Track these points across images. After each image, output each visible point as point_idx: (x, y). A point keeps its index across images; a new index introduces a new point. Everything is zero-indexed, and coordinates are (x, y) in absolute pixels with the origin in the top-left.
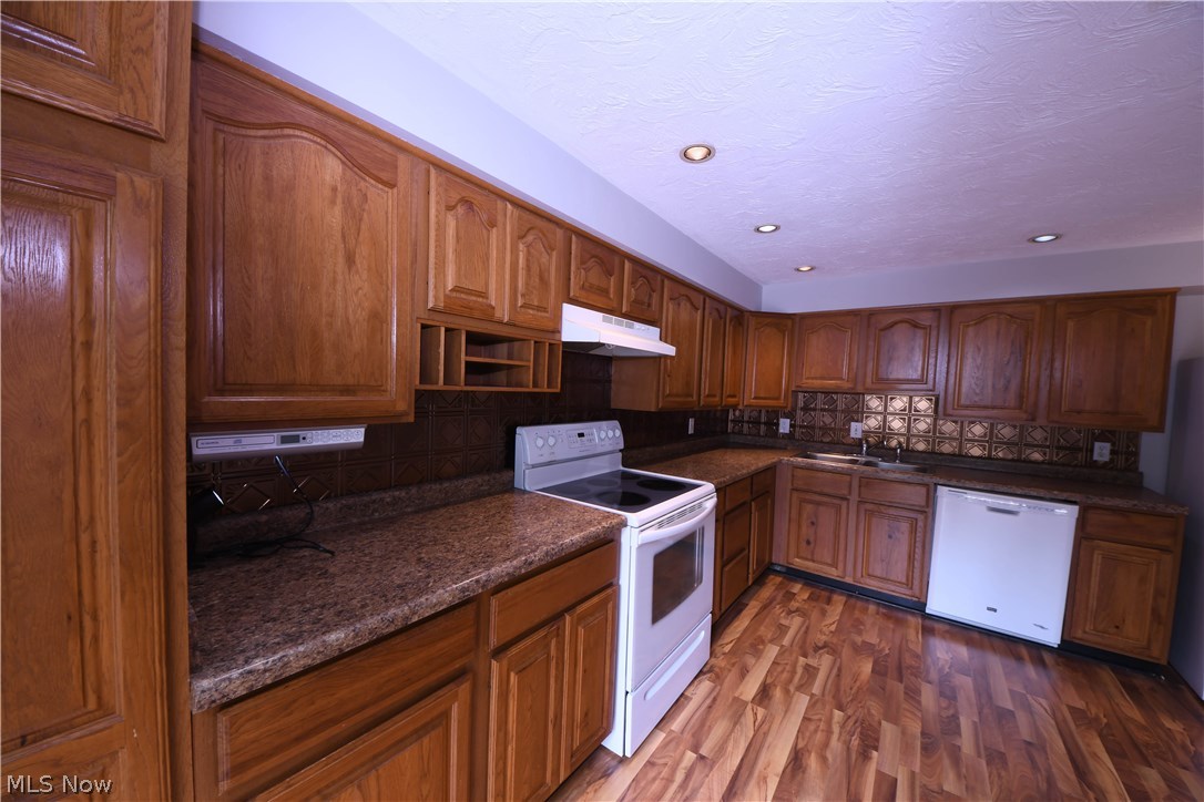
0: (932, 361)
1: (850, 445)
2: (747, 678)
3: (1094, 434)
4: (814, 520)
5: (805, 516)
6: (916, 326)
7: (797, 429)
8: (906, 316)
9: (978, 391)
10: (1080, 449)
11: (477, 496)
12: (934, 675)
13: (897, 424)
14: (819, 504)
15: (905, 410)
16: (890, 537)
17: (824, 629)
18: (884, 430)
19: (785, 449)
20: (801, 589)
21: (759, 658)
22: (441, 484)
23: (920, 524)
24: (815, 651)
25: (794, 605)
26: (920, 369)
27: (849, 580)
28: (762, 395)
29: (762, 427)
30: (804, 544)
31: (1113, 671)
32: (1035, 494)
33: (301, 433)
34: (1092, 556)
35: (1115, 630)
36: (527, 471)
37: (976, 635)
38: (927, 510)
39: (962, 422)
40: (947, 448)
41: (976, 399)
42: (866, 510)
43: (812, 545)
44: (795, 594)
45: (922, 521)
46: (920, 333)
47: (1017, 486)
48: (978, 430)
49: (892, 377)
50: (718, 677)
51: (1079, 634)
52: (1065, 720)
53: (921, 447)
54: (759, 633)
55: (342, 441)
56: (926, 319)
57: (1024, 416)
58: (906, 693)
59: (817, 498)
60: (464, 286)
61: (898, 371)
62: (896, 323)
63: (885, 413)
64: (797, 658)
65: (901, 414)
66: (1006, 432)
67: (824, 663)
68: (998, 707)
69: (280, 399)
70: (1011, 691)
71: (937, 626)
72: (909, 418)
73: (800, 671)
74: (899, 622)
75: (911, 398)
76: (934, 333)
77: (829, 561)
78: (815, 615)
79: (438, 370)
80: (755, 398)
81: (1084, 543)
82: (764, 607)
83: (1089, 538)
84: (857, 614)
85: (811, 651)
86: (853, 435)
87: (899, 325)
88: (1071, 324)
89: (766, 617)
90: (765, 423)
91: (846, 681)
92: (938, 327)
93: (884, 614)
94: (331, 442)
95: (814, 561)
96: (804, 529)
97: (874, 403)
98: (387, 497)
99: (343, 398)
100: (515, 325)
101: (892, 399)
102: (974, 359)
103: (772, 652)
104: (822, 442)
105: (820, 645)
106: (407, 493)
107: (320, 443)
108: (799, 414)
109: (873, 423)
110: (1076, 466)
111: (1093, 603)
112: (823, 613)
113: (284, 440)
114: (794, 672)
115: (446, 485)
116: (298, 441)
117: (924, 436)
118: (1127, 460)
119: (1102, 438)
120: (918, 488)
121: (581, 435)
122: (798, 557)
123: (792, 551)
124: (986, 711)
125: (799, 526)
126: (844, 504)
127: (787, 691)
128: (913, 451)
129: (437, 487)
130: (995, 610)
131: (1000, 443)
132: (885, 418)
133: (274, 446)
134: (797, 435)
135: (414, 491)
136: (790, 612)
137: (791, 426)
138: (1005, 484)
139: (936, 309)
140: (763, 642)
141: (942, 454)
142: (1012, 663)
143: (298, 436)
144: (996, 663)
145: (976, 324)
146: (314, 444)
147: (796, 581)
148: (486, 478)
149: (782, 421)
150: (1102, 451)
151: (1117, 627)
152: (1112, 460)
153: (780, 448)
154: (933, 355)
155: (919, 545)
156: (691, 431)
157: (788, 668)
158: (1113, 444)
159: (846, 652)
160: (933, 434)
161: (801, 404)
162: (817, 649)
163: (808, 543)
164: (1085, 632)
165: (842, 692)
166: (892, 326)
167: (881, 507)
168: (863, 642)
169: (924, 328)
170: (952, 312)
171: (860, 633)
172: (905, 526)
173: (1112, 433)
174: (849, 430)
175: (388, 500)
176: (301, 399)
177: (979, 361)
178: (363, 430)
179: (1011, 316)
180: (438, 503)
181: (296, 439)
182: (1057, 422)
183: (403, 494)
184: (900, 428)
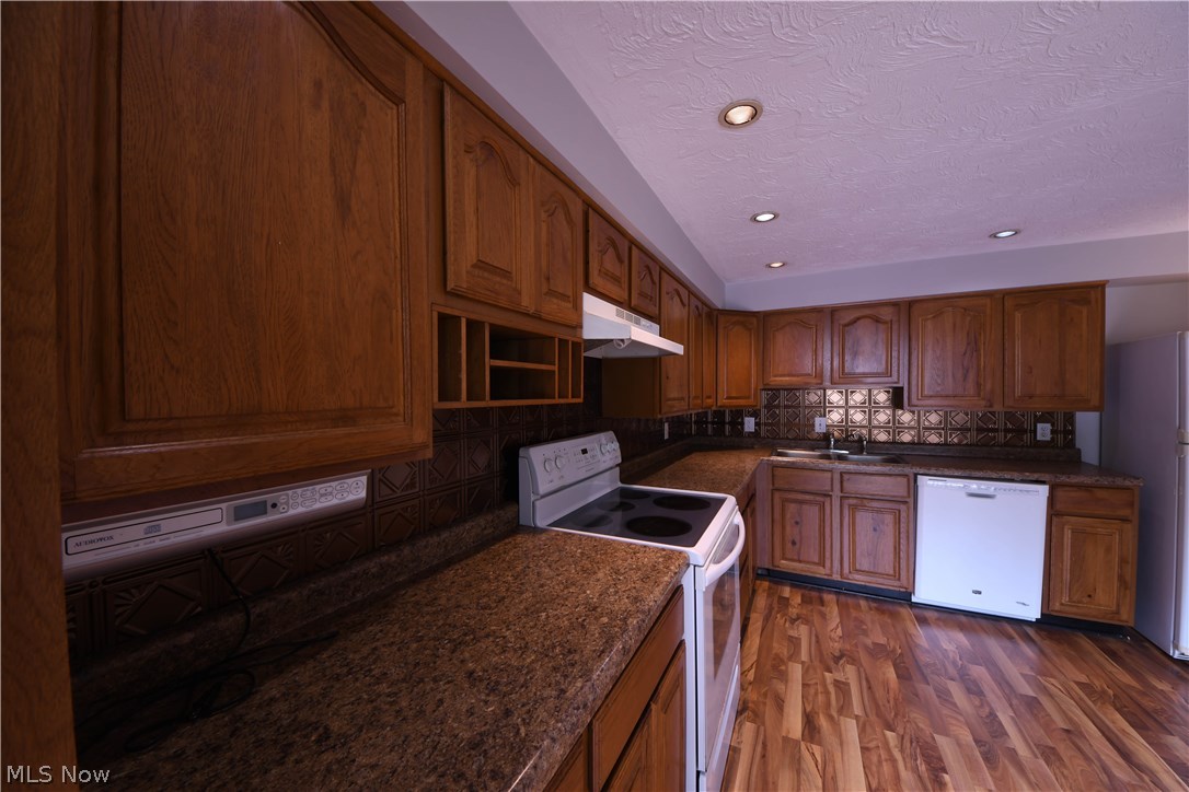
0: (895, 354)
1: (815, 440)
2: (786, 710)
3: (1036, 416)
4: (798, 520)
5: (788, 516)
6: (877, 320)
7: (763, 427)
8: (867, 312)
9: (939, 381)
10: (1026, 431)
11: (483, 544)
12: (952, 671)
13: (858, 417)
14: (802, 502)
15: (864, 403)
16: (875, 530)
17: (833, 634)
18: (847, 423)
19: (753, 448)
20: (791, 592)
21: (787, 682)
22: (439, 535)
23: (903, 514)
24: (837, 663)
25: (793, 611)
26: (884, 362)
27: (837, 577)
28: (734, 395)
29: (727, 426)
30: (789, 545)
31: (1089, 638)
32: (1009, 477)
33: (269, 497)
34: (1063, 531)
35: (1088, 599)
36: (537, 503)
37: (963, 619)
38: (911, 499)
39: (919, 412)
40: (906, 438)
41: (939, 389)
42: (850, 505)
43: (797, 546)
44: (788, 599)
45: (905, 509)
46: (881, 327)
47: (992, 471)
48: (934, 418)
49: (857, 371)
50: (756, 714)
51: (1057, 606)
52: (1081, 699)
53: (882, 437)
54: (774, 652)
55: (335, 501)
56: (886, 314)
57: (983, 403)
58: (939, 697)
59: (800, 497)
60: (487, 260)
61: (862, 366)
62: (858, 319)
63: (847, 407)
64: (823, 675)
65: (861, 407)
66: (960, 419)
67: (849, 673)
68: (1021, 695)
69: (234, 440)
70: (1022, 674)
71: (929, 614)
72: (870, 411)
73: (832, 689)
74: (894, 615)
75: (870, 391)
76: (895, 327)
77: (817, 560)
78: (816, 619)
79: (460, 380)
80: (728, 398)
81: (1055, 519)
82: (767, 619)
83: (1059, 514)
84: (854, 613)
85: (832, 664)
86: (817, 429)
87: (862, 321)
88: (1018, 315)
89: (773, 630)
90: (729, 423)
91: (880, 693)
92: (899, 321)
93: (877, 609)
94: (317, 506)
95: (800, 562)
96: (788, 528)
97: (834, 397)
98: (372, 566)
99: (340, 431)
100: (540, 318)
101: (852, 392)
102: (934, 351)
103: (796, 671)
104: (787, 438)
105: (837, 654)
106: (398, 556)
107: (301, 510)
108: (763, 412)
109: (835, 416)
110: (1023, 446)
111: (1067, 576)
112: (823, 616)
113: (240, 514)
114: (827, 693)
115: (445, 535)
116: (265, 512)
117: (884, 427)
118: (1065, 438)
119: (1042, 419)
120: (899, 479)
121: (584, 451)
122: (786, 559)
123: (778, 553)
124: (1015, 702)
125: (783, 527)
126: (828, 500)
127: (830, 718)
128: (875, 442)
129: (434, 540)
130: (980, 593)
131: (953, 429)
132: (847, 411)
133: (223, 528)
134: (762, 434)
135: (406, 551)
136: (793, 621)
137: (756, 424)
138: (981, 469)
139: (895, 304)
140: (782, 660)
141: (903, 443)
142: (1008, 644)
143: (265, 502)
144: (995, 647)
145: (934, 317)
146: (292, 512)
147: (782, 584)
148: (490, 517)
149: (746, 419)
150: (1044, 431)
151: (1090, 596)
152: (1052, 438)
153: (747, 448)
154: (895, 348)
155: (903, 535)
156: (666, 437)
157: (820, 689)
158: (1053, 425)
159: (863, 657)
160: (895, 427)
161: (764, 402)
162: (837, 659)
163: (794, 543)
164: (1062, 604)
165: (882, 708)
166: (855, 322)
167: (865, 502)
168: (873, 643)
169: (885, 323)
170: (910, 307)
171: (865, 633)
172: (889, 518)
173: (1051, 414)
174: (813, 425)
175: (374, 570)
176: (271, 438)
177: (938, 352)
178: (364, 479)
179: (965, 310)
180: (436, 562)
181: (260, 509)
182: (1012, 407)
183: (393, 558)
184: (862, 420)
